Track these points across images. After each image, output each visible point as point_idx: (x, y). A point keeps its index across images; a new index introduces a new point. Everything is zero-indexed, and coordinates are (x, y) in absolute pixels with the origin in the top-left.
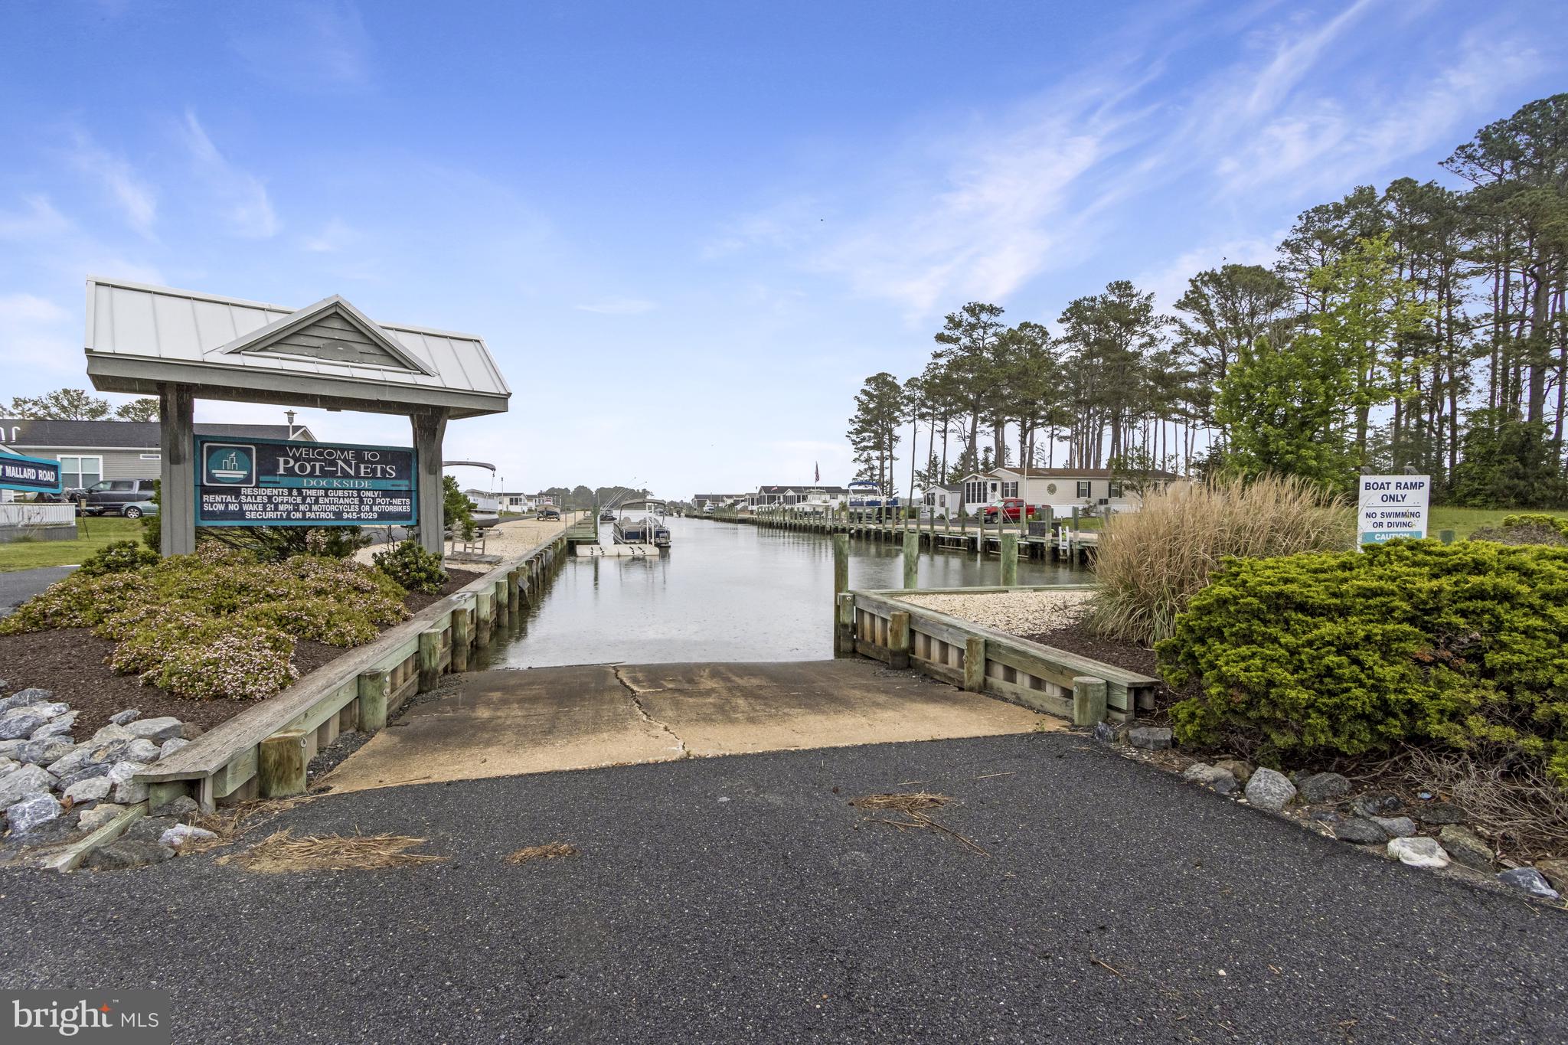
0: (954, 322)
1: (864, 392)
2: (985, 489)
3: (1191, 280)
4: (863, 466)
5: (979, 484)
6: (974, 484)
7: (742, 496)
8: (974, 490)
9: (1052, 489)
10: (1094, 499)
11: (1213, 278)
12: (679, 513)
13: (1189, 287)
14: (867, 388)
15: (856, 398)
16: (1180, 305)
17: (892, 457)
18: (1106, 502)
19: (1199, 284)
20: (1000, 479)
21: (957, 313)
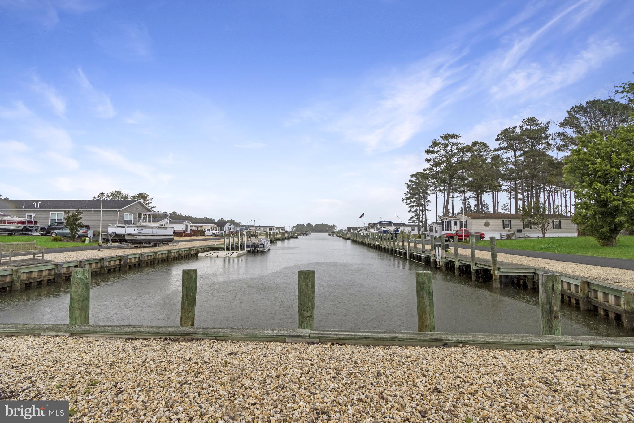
0: (435, 144)
1: (410, 181)
2: (451, 224)
3: (567, 112)
4: (414, 214)
5: (448, 221)
6: (446, 222)
7: (362, 228)
8: (446, 225)
9: (487, 224)
10: (514, 230)
11: (580, 109)
12: (333, 235)
13: (567, 115)
14: (412, 179)
15: (407, 184)
16: (562, 125)
17: (425, 210)
18: (521, 231)
19: (573, 113)
20: (459, 219)
21: (437, 140)
